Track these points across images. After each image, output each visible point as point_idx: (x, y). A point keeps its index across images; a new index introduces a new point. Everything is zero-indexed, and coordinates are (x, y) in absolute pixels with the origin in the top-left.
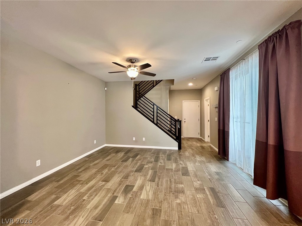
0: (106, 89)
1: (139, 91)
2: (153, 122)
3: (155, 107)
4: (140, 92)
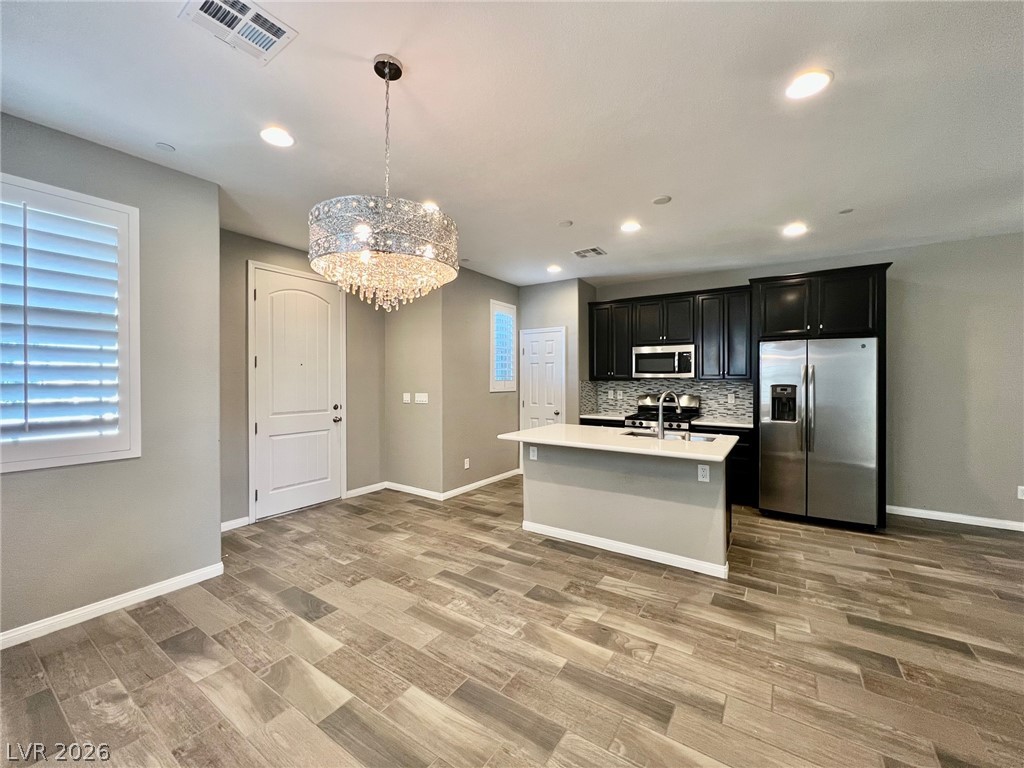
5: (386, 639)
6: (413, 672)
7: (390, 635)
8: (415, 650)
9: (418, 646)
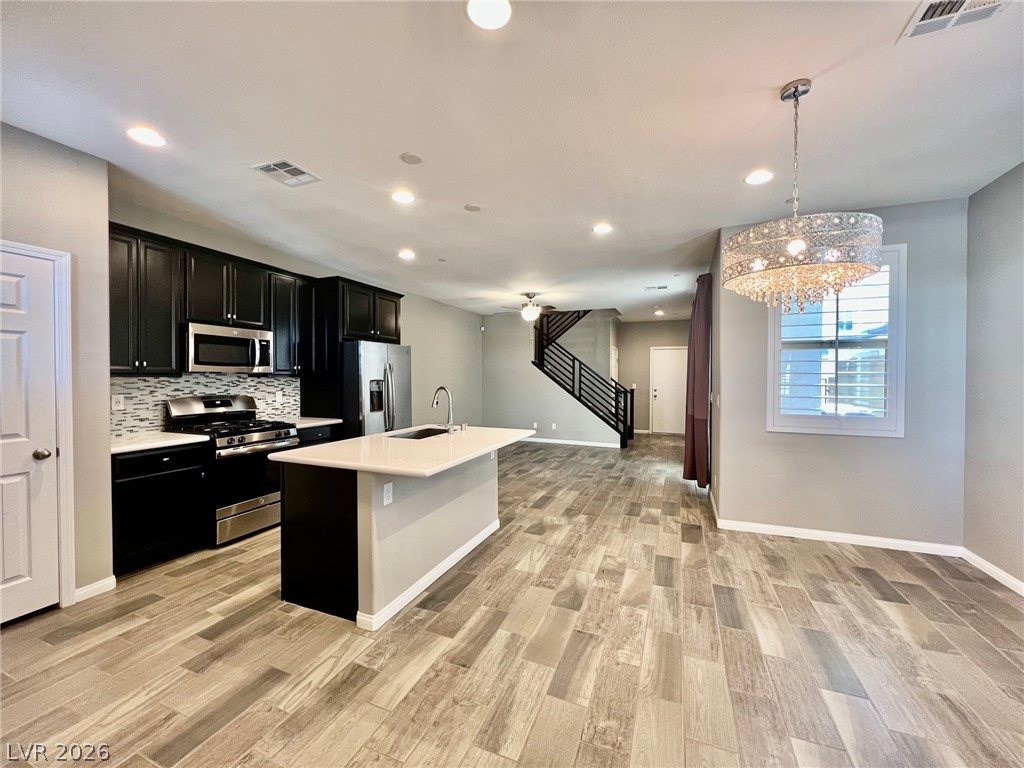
0: (483, 329)
1: (548, 334)
2: (572, 393)
3: (577, 363)
4: (550, 336)
5: (738, 699)
6: (751, 659)
7: (728, 697)
8: (727, 668)
9: (720, 667)
